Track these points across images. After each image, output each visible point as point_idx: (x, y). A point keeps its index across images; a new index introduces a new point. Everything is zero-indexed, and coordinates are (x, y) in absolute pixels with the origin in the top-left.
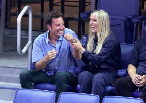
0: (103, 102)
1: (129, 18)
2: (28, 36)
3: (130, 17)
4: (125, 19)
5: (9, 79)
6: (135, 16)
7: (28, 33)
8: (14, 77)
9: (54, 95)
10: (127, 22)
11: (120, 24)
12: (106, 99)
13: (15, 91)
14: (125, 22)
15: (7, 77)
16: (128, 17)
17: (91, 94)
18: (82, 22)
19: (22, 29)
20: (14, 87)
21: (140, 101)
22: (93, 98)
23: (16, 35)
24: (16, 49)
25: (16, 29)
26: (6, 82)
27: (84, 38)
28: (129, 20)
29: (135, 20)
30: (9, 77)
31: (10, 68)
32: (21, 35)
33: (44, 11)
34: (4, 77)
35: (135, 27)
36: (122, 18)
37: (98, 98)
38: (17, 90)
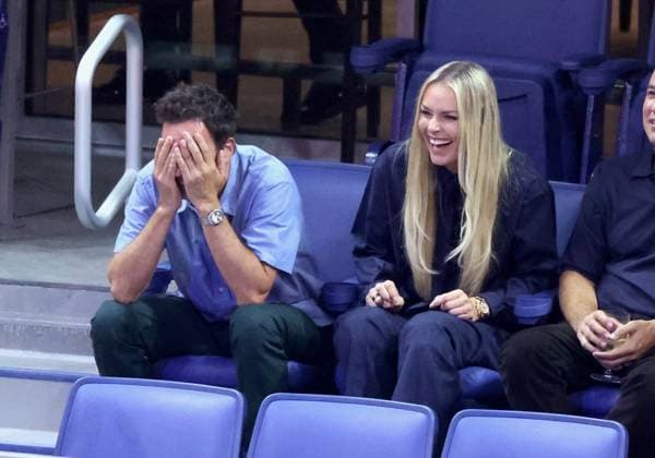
1: (564, 68)
3: (569, 65)
5: (39, 335)
6: (592, 62)
8: (63, 329)
9: (238, 404)
11: (525, 96)
13: (69, 387)
15: (32, 327)
16: (559, 65)
22: (404, 420)
23: (73, 143)
24: (73, 207)
26: (26, 346)
28: (564, 77)
29: (591, 80)
31: (46, 285)
32: (94, 145)
34: (19, 328)
35: (591, 110)
36: (534, 69)
37: (429, 418)
38: (77, 381)
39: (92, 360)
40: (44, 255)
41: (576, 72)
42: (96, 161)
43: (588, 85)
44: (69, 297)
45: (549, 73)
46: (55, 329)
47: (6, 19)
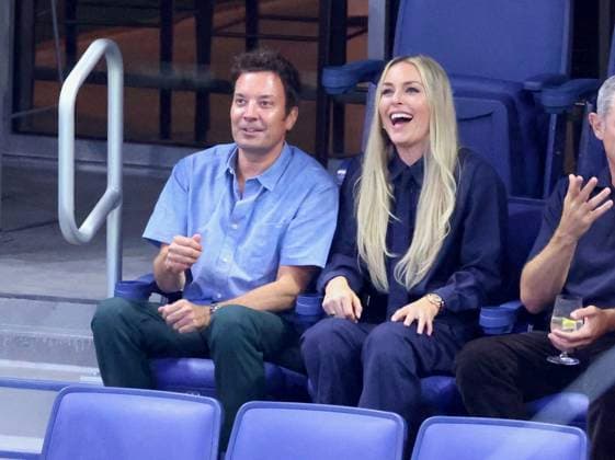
1: (526, 88)
2: (105, 163)
3: (530, 85)
4: (511, 92)
5: (26, 346)
6: (553, 82)
7: (104, 153)
8: (48, 339)
9: (215, 413)
10: (520, 107)
11: (489, 115)
13: (55, 394)
14: (511, 106)
15: (18, 338)
16: (522, 85)
18: (332, 105)
19: (78, 136)
20: (44, 378)
22: (374, 427)
23: (57, 160)
24: (56, 221)
25: (55, 134)
26: (12, 356)
27: (339, 172)
28: (528, 97)
29: (552, 99)
30: (29, 339)
32: (77, 162)
33: (174, 57)
34: (6, 339)
35: (554, 128)
37: (399, 425)
38: (61, 390)
40: (29, 269)
41: (539, 91)
42: (79, 177)
43: (550, 105)
44: (54, 308)
46: (40, 339)
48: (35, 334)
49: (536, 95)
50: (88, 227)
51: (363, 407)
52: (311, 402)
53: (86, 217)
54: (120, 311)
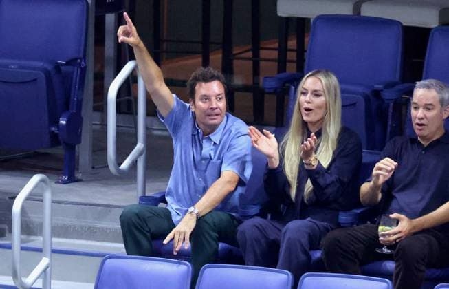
0: (301, 287)
1: (376, 89)
3: (377, 86)
5: (96, 232)
6: (390, 85)
10: (373, 100)
11: (354, 104)
12: (306, 279)
14: (367, 99)
15: (90, 227)
16: (373, 87)
17: (275, 268)
21: (384, 285)
22: (278, 278)
23: (117, 126)
26: (87, 238)
28: (377, 93)
29: (389, 95)
30: (97, 228)
31: (99, 205)
34: (84, 228)
35: (391, 111)
36: (360, 89)
37: (289, 277)
38: (105, 257)
39: (123, 246)
40: (103, 189)
41: (382, 90)
43: (387, 98)
44: (110, 211)
45: (368, 92)
46: (103, 228)
47: (85, 63)
48: (99, 225)
49: (381, 92)
50: (125, 165)
51: (280, 268)
52: (244, 264)
53: (125, 159)
54: (137, 211)
